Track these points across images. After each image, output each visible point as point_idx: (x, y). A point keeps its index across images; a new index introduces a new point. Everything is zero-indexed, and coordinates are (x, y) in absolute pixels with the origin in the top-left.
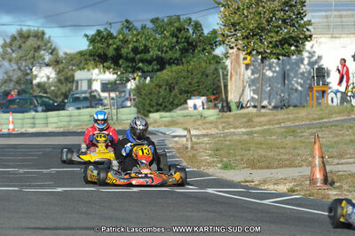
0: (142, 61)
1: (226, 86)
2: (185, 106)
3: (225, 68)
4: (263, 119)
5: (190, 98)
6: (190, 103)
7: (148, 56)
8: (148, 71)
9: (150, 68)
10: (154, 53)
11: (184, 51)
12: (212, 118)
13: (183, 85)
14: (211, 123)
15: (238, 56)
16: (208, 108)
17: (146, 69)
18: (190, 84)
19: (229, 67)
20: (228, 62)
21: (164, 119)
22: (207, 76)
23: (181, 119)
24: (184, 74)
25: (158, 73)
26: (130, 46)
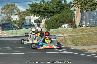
0: (47, 12)
1: (75, 20)
2: (62, 27)
3: (74, 14)
4: (87, 30)
5: (63, 24)
6: (63, 26)
7: (49, 11)
8: (49, 16)
9: (50, 15)
10: (51, 9)
11: (61, 9)
12: (71, 30)
13: (61, 20)
14: (70, 32)
15: (78, 10)
16: (69, 27)
17: (48, 15)
18: (63, 19)
19: (76, 14)
20: (75, 12)
21: (55, 31)
22: (68, 17)
23: (60, 31)
24: (61, 16)
25: (52, 16)
26: (43, 8)
